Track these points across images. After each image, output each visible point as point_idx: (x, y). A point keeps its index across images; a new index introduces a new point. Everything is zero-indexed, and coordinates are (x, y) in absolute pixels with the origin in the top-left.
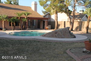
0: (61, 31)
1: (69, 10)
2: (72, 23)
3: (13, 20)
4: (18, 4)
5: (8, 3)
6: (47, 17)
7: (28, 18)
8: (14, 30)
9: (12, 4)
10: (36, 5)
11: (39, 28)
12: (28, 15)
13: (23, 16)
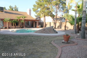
0: (47, 29)
1: (53, 15)
2: (55, 24)
3: (15, 22)
4: (17, 11)
6: (38, 19)
7: (25, 20)
8: (15, 28)
9: (13, 10)
10: (30, 11)
11: (32, 27)
12: (24, 18)
13: (21, 18)
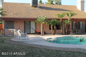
5: (50, 3)
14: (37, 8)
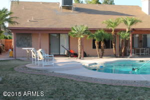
4: (112, 3)
5: (93, 2)
9: (100, 3)
14: (72, 11)
